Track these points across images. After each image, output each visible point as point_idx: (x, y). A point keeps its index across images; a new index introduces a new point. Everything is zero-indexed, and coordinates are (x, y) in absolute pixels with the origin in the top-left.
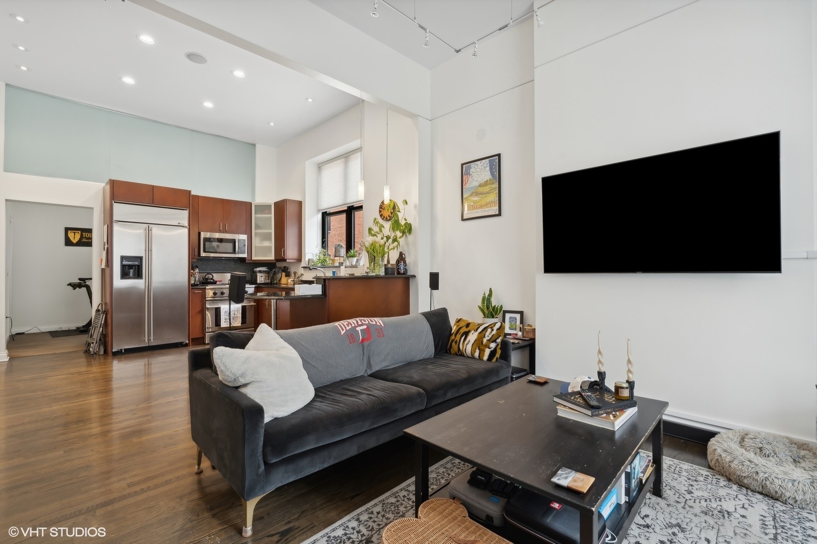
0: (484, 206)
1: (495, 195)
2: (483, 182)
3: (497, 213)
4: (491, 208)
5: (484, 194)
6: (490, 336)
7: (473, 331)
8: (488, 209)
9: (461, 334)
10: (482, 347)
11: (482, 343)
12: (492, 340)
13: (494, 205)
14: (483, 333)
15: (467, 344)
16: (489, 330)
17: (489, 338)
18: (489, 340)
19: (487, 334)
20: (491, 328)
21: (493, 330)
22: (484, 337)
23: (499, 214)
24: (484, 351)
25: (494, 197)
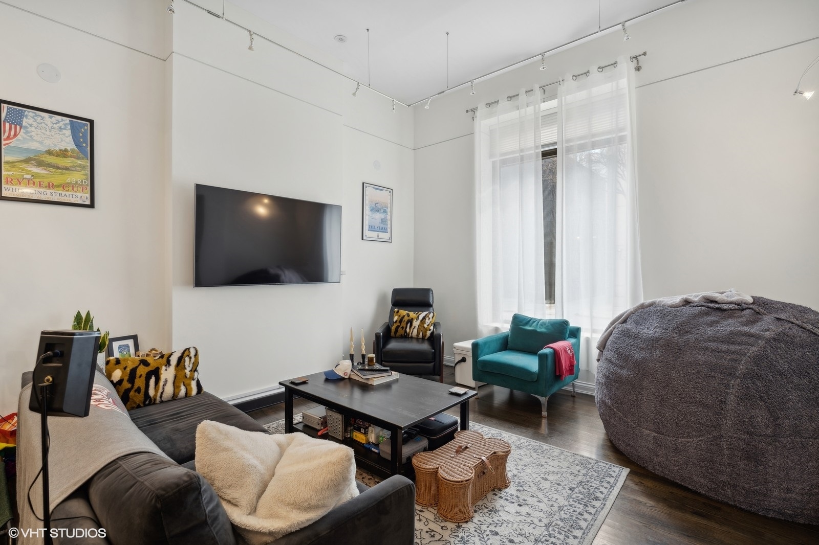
0: (58, 186)
1: (84, 177)
2: (57, 149)
3: (88, 202)
4: (75, 193)
5: (58, 168)
6: (191, 365)
7: (164, 368)
8: (67, 193)
9: (144, 375)
10: (187, 382)
11: (186, 377)
12: (194, 369)
13: (81, 190)
14: (182, 364)
15: (164, 385)
16: (187, 359)
17: (190, 369)
18: (191, 371)
19: (187, 363)
20: (188, 356)
21: (190, 358)
22: (185, 368)
23: (92, 206)
24: (190, 385)
25: (81, 177)
